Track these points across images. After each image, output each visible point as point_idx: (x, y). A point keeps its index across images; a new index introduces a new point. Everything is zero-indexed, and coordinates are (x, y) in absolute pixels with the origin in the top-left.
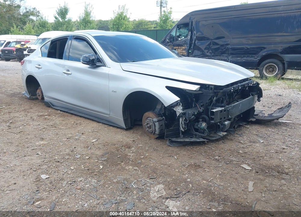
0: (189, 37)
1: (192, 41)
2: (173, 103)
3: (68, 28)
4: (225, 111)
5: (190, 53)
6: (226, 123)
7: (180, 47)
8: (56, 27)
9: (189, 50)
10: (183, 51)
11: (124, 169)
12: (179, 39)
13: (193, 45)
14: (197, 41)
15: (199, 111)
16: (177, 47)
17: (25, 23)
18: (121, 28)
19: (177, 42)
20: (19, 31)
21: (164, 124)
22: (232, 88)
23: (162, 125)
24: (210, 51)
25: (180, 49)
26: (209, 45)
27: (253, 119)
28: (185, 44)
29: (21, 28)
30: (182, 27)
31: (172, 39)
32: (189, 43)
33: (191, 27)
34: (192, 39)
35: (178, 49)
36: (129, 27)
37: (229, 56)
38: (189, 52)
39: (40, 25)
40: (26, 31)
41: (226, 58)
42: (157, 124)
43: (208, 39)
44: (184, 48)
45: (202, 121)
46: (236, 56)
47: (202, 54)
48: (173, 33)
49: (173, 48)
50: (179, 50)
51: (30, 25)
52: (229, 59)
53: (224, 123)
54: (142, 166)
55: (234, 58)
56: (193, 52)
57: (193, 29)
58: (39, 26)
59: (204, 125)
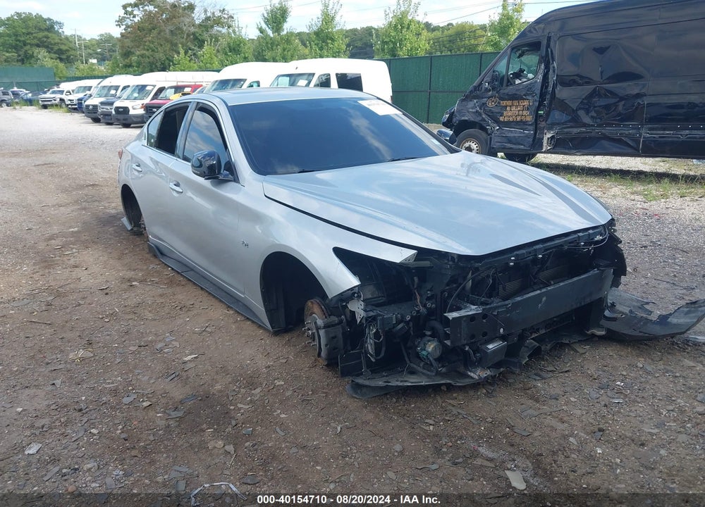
0: (540, 77)
1: (547, 87)
2: (343, 292)
3: (286, 53)
4: (484, 316)
5: (541, 116)
6: (490, 346)
7: (516, 103)
8: (260, 51)
9: (538, 109)
10: (525, 113)
11: (203, 446)
12: (518, 82)
13: (548, 97)
14: (559, 87)
15: (418, 312)
16: (509, 103)
17: (201, 44)
18: (401, 49)
19: (510, 90)
20: (190, 61)
21: (340, 336)
22: (513, 258)
23: (333, 338)
24: (593, 114)
25: (517, 106)
26: (591, 95)
27: (599, 331)
28: (528, 95)
29: (194, 54)
30: (527, 50)
31: (496, 83)
32: (538, 92)
33: (547, 51)
34: (548, 83)
35: (510, 106)
36: (420, 47)
37: (642, 125)
38: (537, 113)
39: (229, 47)
40: (202, 61)
41: (634, 131)
42: (322, 332)
43: (589, 82)
44: (526, 103)
45: (430, 336)
46: (660, 126)
47: (570, 121)
48: (501, 67)
49: (499, 103)
50: (513, 108)
51: (210, 49)
52: (640, 135)
53: (483, 347)
54: (247, 444)
55: (655, 132)
56: (548, 114)
57: (550, 57)
58: (227, 50)
59: (431, 347)
